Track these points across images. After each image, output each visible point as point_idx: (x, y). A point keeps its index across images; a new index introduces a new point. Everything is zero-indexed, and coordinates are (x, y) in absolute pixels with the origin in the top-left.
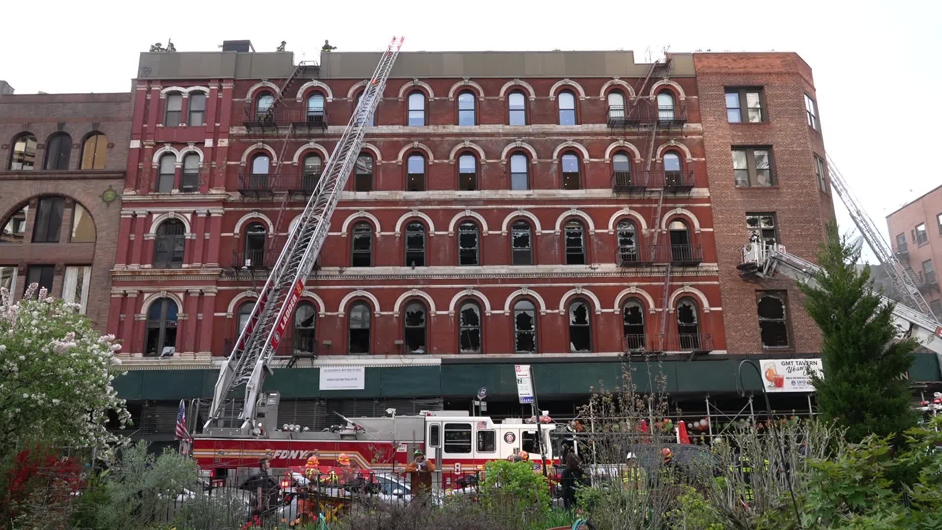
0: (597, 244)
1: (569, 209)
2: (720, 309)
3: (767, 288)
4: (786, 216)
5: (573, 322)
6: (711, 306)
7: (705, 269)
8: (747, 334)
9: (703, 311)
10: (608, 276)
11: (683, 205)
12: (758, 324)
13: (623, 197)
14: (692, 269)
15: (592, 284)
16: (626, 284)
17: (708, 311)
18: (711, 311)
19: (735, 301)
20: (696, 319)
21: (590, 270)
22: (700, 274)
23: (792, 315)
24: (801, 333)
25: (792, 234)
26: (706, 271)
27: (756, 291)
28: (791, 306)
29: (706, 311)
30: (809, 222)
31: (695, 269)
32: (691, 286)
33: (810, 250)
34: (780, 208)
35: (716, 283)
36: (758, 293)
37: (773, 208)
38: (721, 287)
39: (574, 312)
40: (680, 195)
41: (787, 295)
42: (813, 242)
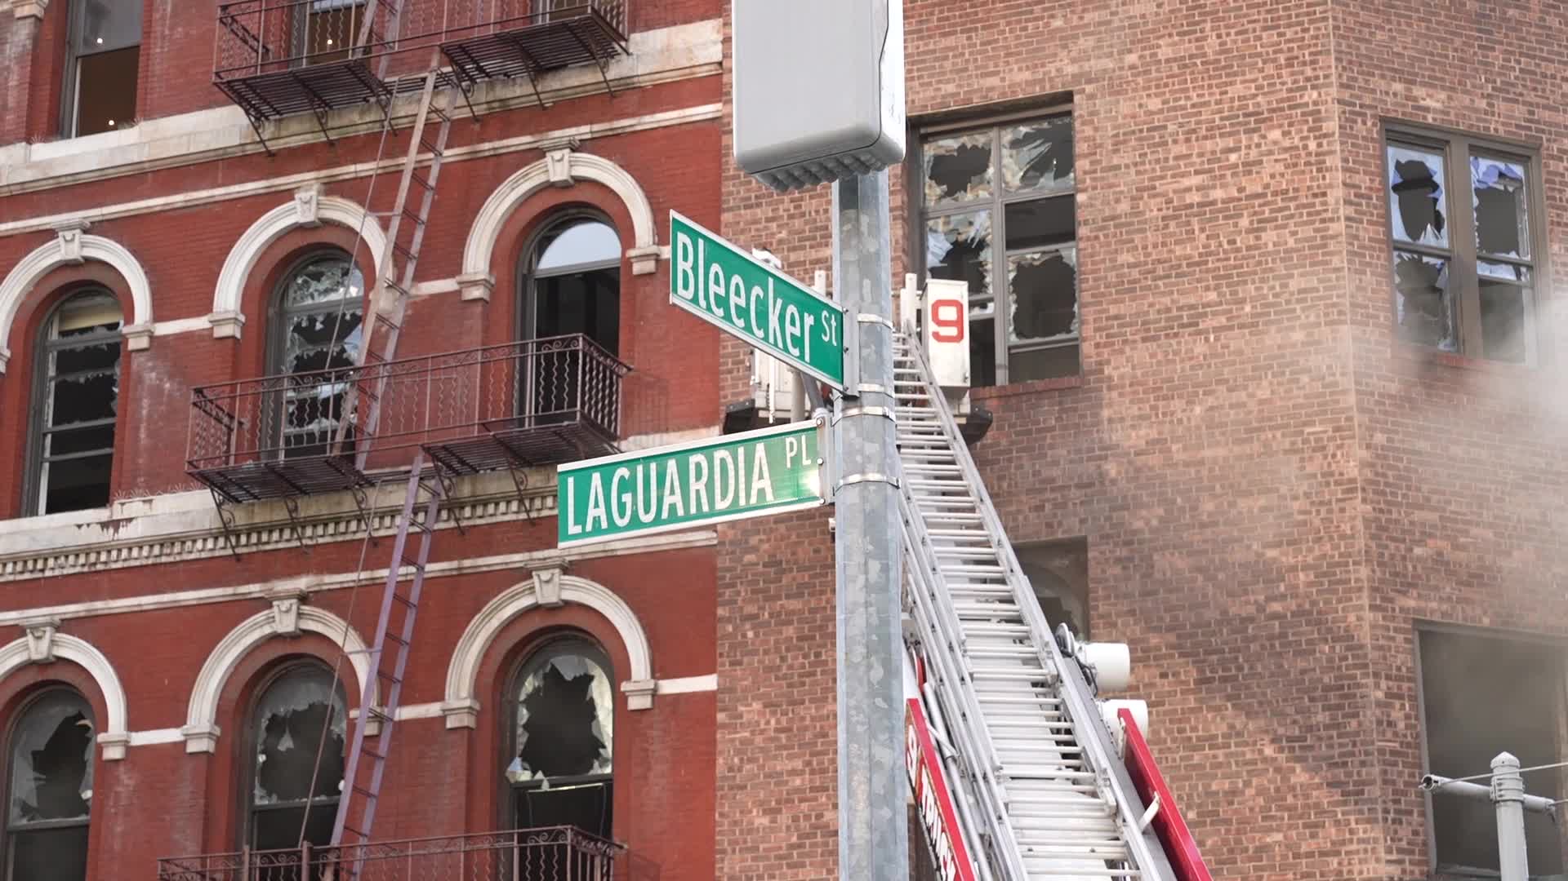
0: (157, 392)
1: (49, 234)
2: (706, 683)
4: (1125, 107)
5: (26, 810)
6: (663, 669)
10: (174, 554)
11: (584, 131)
13: (297, 133)
15: (100, 606)
16: (254, 589)
17: (646, 703)
18: (658, 698)
19: (790, 631)
20: (608, 752)
21: (96, 536)
25: (1153, 209)
30: (1257, 121)
32: (571, 569)
33: (1249, 290)
34: (1094, 65)
35: (702, 537)
37: (1060, 70)
38: (723, 562)
39: (35, 754)
40: (576, 79)
41: (1082, 567)
42: (1269, 236)
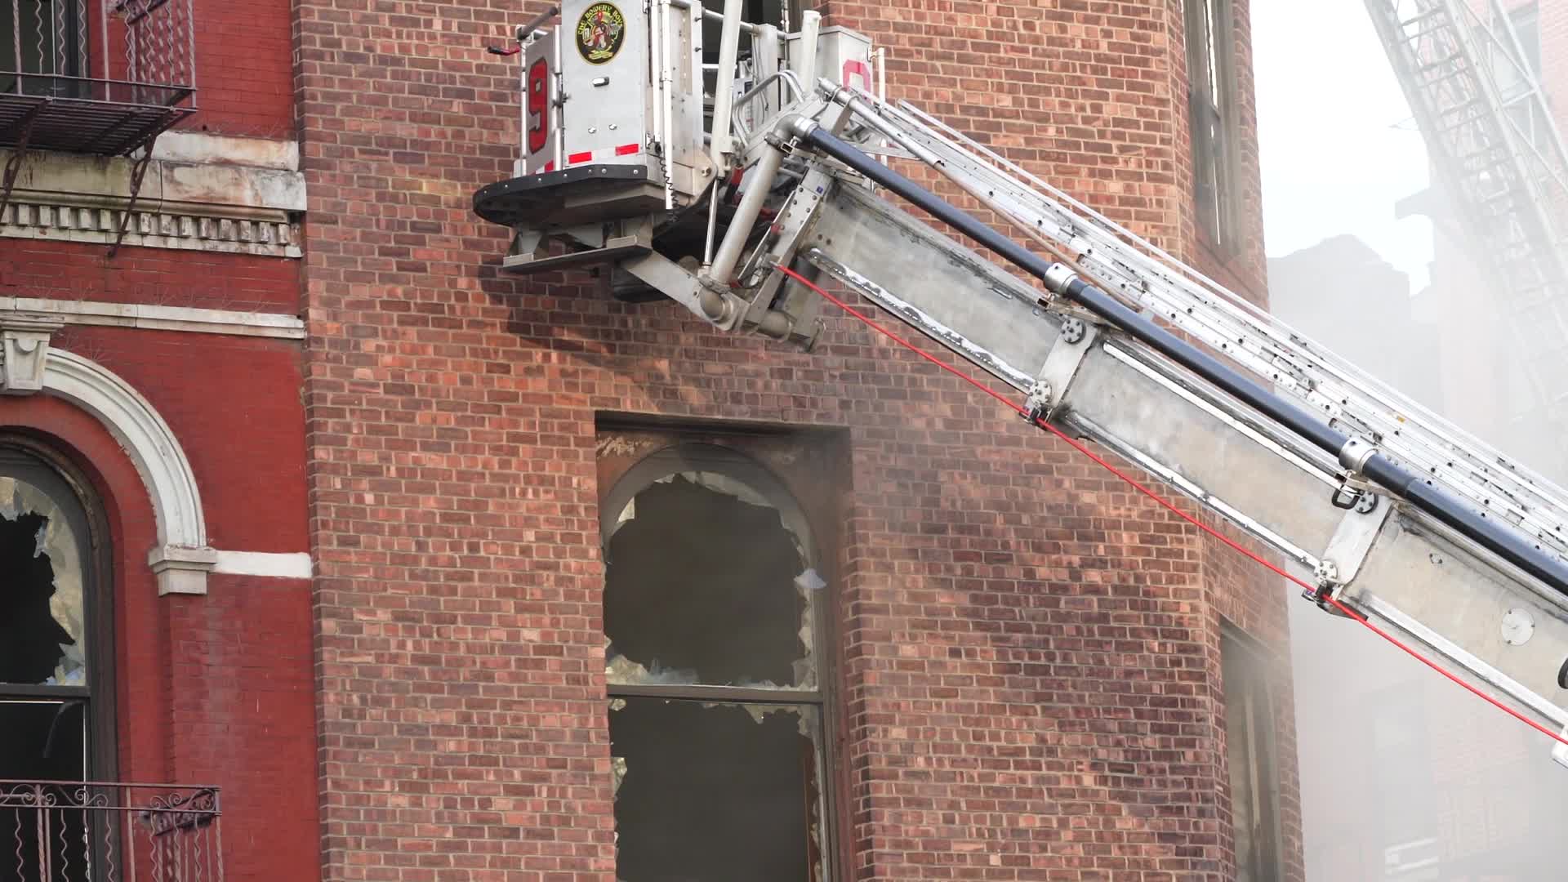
2: (293, 566)
3: (695, 402)
6: (221, 535)
7: (193, 185)
8: (502, 804)
9: (151, 576)
12: (597, 726)
14: (81, 179)
17: (195, 584)
18: (217, 580)
19: (429, 503)
20: (77, 651)
22: (146, 235)
23: (876, 654)
24: (931, 822)
26: (206, 211)
27: (609, 423)
28: (874, 584)
29: (178, 582)
31: (114, 182)
32: (63, 337)
33: (1052, 103)
35: (277, 324)
36: (617, 445)
38: (322, 372)
